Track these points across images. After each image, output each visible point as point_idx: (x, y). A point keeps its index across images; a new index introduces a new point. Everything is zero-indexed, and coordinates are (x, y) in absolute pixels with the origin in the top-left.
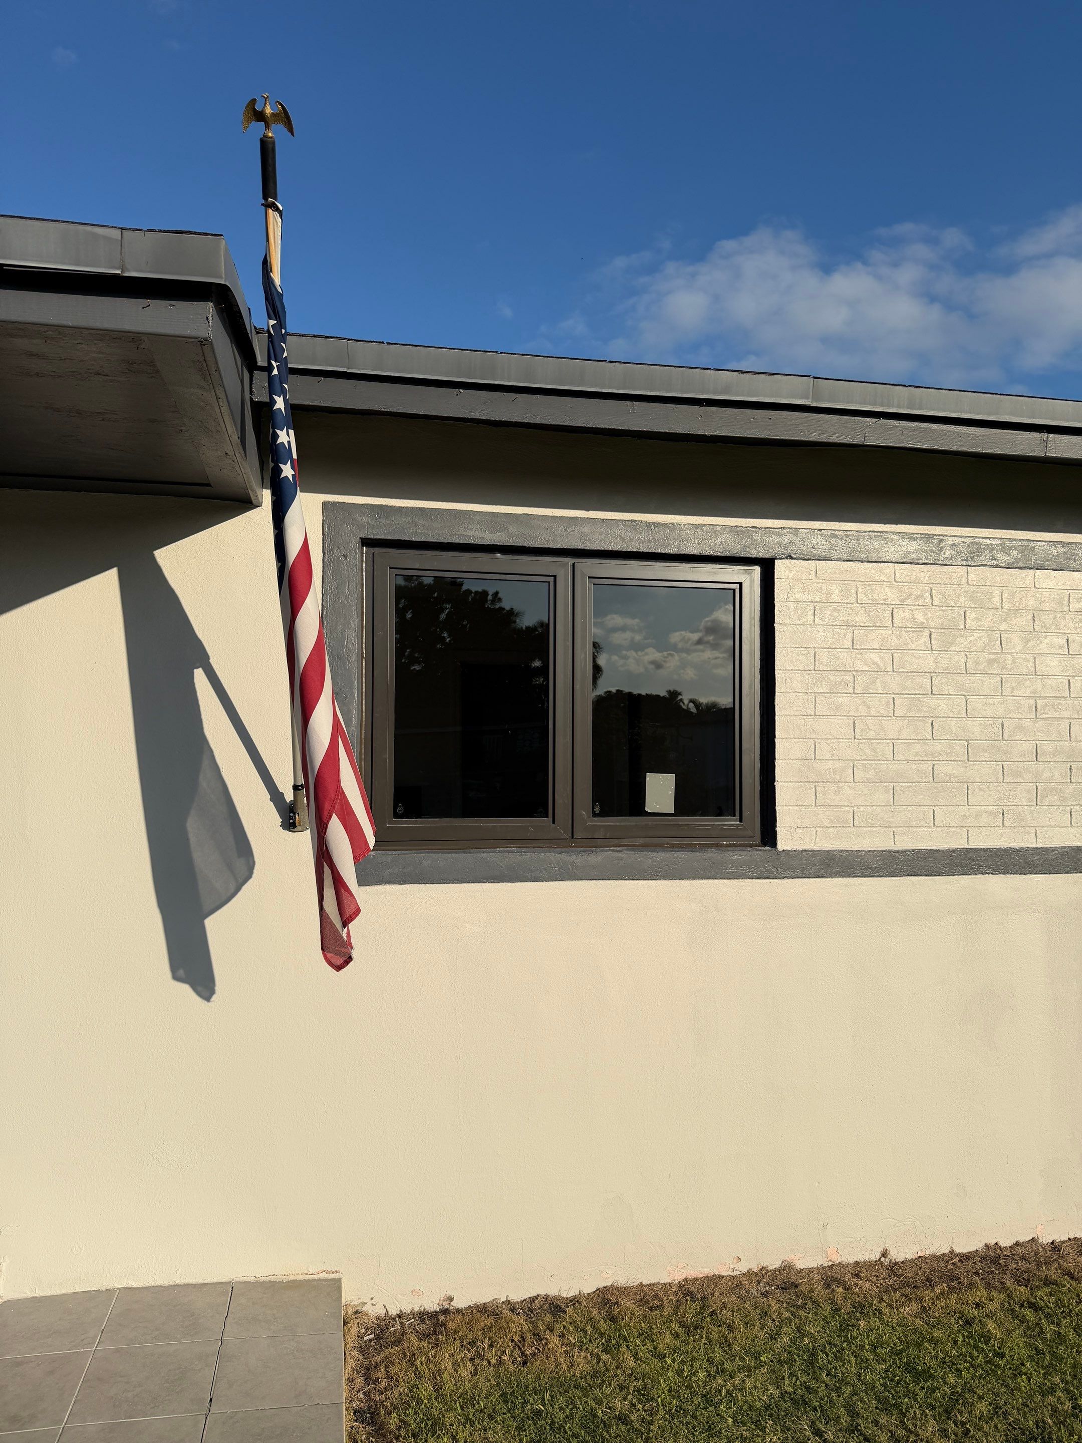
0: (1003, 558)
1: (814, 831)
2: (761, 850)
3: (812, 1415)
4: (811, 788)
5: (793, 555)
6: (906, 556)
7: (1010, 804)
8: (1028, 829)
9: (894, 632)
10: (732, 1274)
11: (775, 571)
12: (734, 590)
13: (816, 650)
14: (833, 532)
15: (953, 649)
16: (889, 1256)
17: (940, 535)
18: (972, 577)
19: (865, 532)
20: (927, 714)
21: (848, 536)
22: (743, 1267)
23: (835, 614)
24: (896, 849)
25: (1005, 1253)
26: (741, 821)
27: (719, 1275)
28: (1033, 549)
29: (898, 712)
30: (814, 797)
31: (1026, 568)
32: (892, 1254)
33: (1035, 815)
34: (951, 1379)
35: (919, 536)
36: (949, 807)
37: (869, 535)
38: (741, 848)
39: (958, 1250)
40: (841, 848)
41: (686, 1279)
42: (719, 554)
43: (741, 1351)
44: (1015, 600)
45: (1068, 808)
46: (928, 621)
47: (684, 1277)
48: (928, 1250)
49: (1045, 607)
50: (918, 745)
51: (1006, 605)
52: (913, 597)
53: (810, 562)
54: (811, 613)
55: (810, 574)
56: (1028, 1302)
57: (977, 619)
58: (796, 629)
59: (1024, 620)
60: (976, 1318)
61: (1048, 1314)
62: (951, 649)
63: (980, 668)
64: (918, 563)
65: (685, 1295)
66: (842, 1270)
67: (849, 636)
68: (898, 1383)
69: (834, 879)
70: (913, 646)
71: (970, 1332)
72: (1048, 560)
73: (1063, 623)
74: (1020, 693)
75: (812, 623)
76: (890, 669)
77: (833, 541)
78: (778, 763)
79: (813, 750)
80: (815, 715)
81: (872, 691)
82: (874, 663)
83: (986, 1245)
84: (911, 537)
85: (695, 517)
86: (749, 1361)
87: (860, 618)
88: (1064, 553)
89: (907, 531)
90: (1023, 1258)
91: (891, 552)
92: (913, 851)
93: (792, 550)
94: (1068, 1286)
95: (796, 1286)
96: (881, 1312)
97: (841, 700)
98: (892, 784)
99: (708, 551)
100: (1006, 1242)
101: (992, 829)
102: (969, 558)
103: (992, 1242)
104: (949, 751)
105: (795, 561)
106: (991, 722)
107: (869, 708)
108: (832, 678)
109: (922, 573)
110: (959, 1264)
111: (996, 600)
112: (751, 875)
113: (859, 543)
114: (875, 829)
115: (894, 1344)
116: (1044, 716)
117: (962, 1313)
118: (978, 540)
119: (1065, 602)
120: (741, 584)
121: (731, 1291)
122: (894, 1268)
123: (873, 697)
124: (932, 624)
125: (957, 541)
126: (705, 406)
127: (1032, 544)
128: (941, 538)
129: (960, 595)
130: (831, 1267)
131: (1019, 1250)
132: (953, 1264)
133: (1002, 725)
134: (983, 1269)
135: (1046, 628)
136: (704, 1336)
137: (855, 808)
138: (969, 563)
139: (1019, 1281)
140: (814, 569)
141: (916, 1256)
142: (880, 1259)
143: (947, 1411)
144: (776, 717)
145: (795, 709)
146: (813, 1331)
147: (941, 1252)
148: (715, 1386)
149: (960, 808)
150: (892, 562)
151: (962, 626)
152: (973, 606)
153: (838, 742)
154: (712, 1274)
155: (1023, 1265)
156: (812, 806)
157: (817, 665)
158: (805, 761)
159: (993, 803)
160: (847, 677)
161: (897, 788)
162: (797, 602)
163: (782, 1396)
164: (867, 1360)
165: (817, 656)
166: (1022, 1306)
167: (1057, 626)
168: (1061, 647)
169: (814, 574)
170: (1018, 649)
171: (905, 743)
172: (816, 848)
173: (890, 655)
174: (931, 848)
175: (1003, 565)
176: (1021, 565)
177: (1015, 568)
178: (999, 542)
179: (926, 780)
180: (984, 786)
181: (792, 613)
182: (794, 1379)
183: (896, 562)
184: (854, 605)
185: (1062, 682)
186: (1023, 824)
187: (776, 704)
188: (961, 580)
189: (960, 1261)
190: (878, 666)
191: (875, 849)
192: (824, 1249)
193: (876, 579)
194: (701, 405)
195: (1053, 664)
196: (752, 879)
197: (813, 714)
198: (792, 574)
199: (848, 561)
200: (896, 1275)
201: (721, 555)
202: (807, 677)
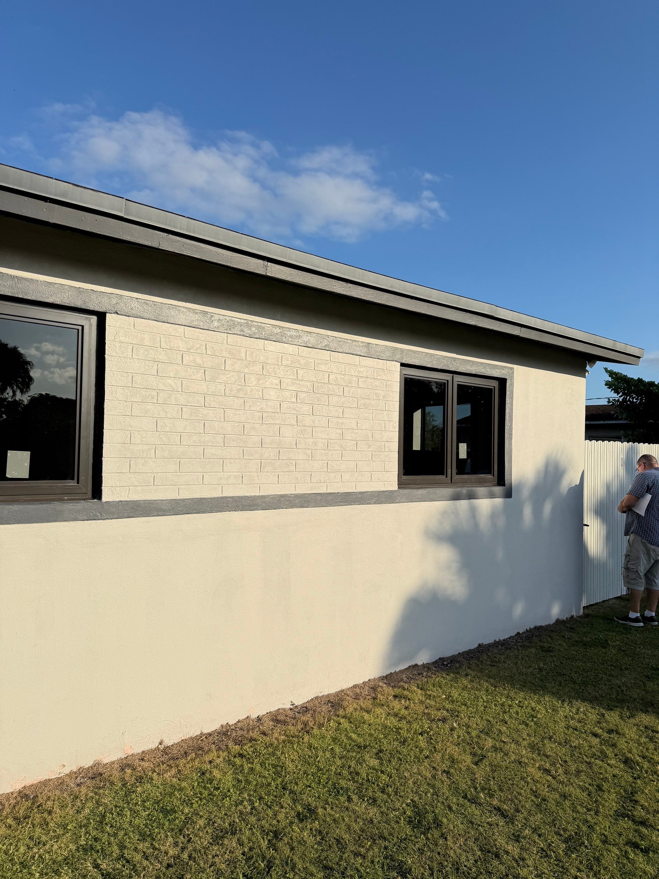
0: (247, 331)
1: (128, 489)
2: (90, 502)
3: (95, 856)
4: (127, 462)
5: (118, 312)
6: (191, 323)
7: (246, 471)
8: (256, 485)
9: (183, 368)
10: (58, 777)
11: (107, 320)
12: (78, 330)
13: (133, 374)
14: (146, 301)
15: (218, 381)
16: (164, 744)
17: (211, 313)
18: (230, 340)
19: (166, 304)
20: (201, 419)
21: (155, 305)
22: (67, 771)
23: (146, 353)
24: (179, 498)
25: (231, 728)
26: (78, 483)
27: (49, 779)
28: (263, 328)
29: (184, 416)
30: (128, 467)
31: (259, 338)
32: (165, 742)
33: (260, 477)
34: (186, 810)
35: (199, 311)
36: (212, 473)
37: (168, 307)
38: (76, 501)
39: (206, 731)
40: (145, 499)
41: (25, 787)
42: (66, 304)
43: (54, 827)
44: (253, 356)
45: (277, 473)
46: (203, 363)
47: (23, 786)
48: (188, 735)
49: (269, 361)
50: (195, 436)
51: (249, 358)
52: (195, 348)
53: (130, 318)
54: (130, 350)
55: (130, 325)
56: (239, 754)
57: (232, 365)
58: (120, 360)
59: (257, 368)
60: (208, 770)
61: (248, 758)
62: (216, 381)
63: (233, 393)
64: (198, 328)
65: (22, 798)
66: (134, 758)
67: (155, 367)
68: (154, 821)
69: (139, 518)
70: (194, 377)
71: (203, 779)
72: (271, 335)
73: (278, 371)
74: (254, 409)
75: (131, 357)
76: (180, 390)
77: (145, 306)
78: (105, 445)
79: (129, 437)
80: (131, 416)
81: (168, 403)
82: (170, 385)
83: (222, 726)
84: (194, 311)
85: (49, 277)
86: (59, 831)
87: (162, 357)
88: (280, 332)
89: (192, 307)
90: (241, 729)
91: (182, 319)
92: (189, 499)
93: (118, 308)
94: (261, 740)
95: (101, 775)
96: (152, 779)
97: (148, 407)
98: (179, 460)
99: (58, 301)
100: (232, 722)
101: (236, 485)
102: (228, 329)
103: (225, 723)
104: (213, 441)
105: (121, 316)
106: (238, 425)
107: (166, 413)
108: (143, 393)
109: (201, 334)
110: (205, 740)
111: (243, 355)
112: (83, 518)
113: (162, 311)
114: (167, 486)
115: (157, 797)
116: (266, 422)
117: (200, 769)
118: (233, 319)
119: (280, 360)
120: (83, 327)
121: (56, 788)
122: (166, 751)
123: (169, 406)
124: (206, 365)
125: (221, 317)
126: (49, 202)
127: (263, 325)
128: (213, 314)
129: (222, 350)
130: (126, 758)
131: (239, 725)
132: (202, 740)
133: (244, 426)
134: (218, 739)
135: (269, 373)
136: (30, 823)
137: (155, 474)
138: (228, 332)
139: (237, 743)
140: (132, 323)
141: (181, 740)
142: (158, 746)
143: (181, 830)
144: (105, 416)
145: (118, 411)
146: (106, 802)
147: (195, 735)
148: (31, 854)
149: (219, 473)
150: (182, 325)
151: (223, 368)
152: (229, 357)
153: (146, 433)
154: (43, 780)
155: (240, 733)
156: (127, 473)
157: (134, 384)
158: (123, 445)
159: (237, 471)
160: (153, 393)
161: (182, 462)
162: (121, 342)
163: (78, 850)
164: (138, 811)
165: (133, 378)
166: (235, 757)
167: (275, 373)
168: (276, 385)
169: (133, 326)
170: (254, 383)
171: (187, 435)
172: (128, 500)
173: (181, 382)
174: (201, 497)
175: (247, 335)
176: (257, 336)
177: (254, 338)
178: (245, 322)
179: (200, 457)
180: (232, 461)
181: (117, 349)
182: (88, 835)
183: (185, 326)
184: (159, 348)
185: (277, 404)
186: (253, 482)
187: (105, 407)
188: (223, 341)
189: (206, 738)
190: (173, 387)
191: (166, 499)
192: (122, 748)
193: (173, 334)
194: (46, 202)
195: (271, 394)
196: (83, 520)
197: (130, 415)
198: (118, 324)
199: (155, 320)
200: (167, 754)
201: (68, 305)
202: (126, 391)
